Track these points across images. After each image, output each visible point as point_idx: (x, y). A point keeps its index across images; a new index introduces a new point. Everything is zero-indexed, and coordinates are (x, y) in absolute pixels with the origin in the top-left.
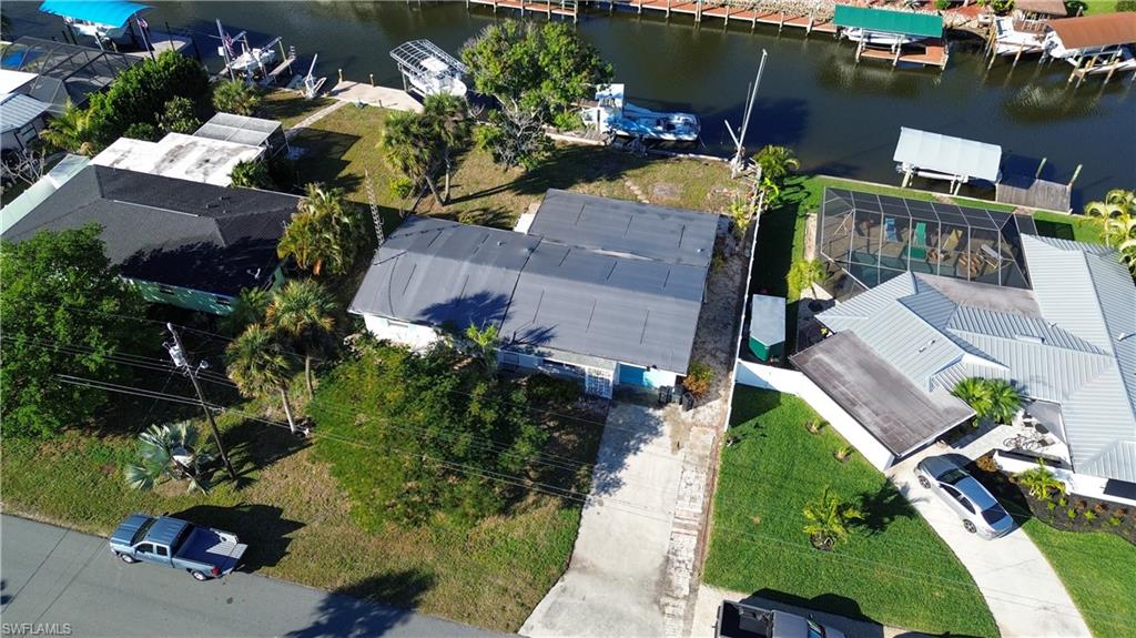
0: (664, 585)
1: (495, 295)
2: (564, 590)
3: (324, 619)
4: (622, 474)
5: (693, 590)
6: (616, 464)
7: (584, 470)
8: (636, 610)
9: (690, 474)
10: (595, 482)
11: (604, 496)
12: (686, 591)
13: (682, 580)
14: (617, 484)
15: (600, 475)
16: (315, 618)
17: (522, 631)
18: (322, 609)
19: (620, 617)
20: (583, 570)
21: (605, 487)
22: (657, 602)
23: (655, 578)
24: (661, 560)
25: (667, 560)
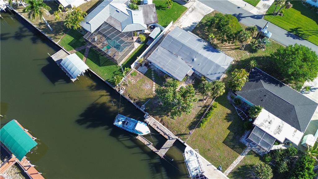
0: (193, 10)
1: (205, 50)
2: (207, 13)
3: (241, 18)
4: (192, 24)
5: (189, 8)
6: (192, 26)
7: (198, 26)
8: (198, 8)
9: (181, 21)
10: (197, 24)
11: (196, 22)
12: (191, 8)
13: (190, 9)
14: (193, 23)
15: (195, 25)
16: (242, 19)
17: (214, 10)
18: (241, 20)
19: (201, 8)
20: (203, 15)
21: (195, 23)
22: (195, 8)
23: (193, 11)
24: (192, 13)
25: (191, 12)
